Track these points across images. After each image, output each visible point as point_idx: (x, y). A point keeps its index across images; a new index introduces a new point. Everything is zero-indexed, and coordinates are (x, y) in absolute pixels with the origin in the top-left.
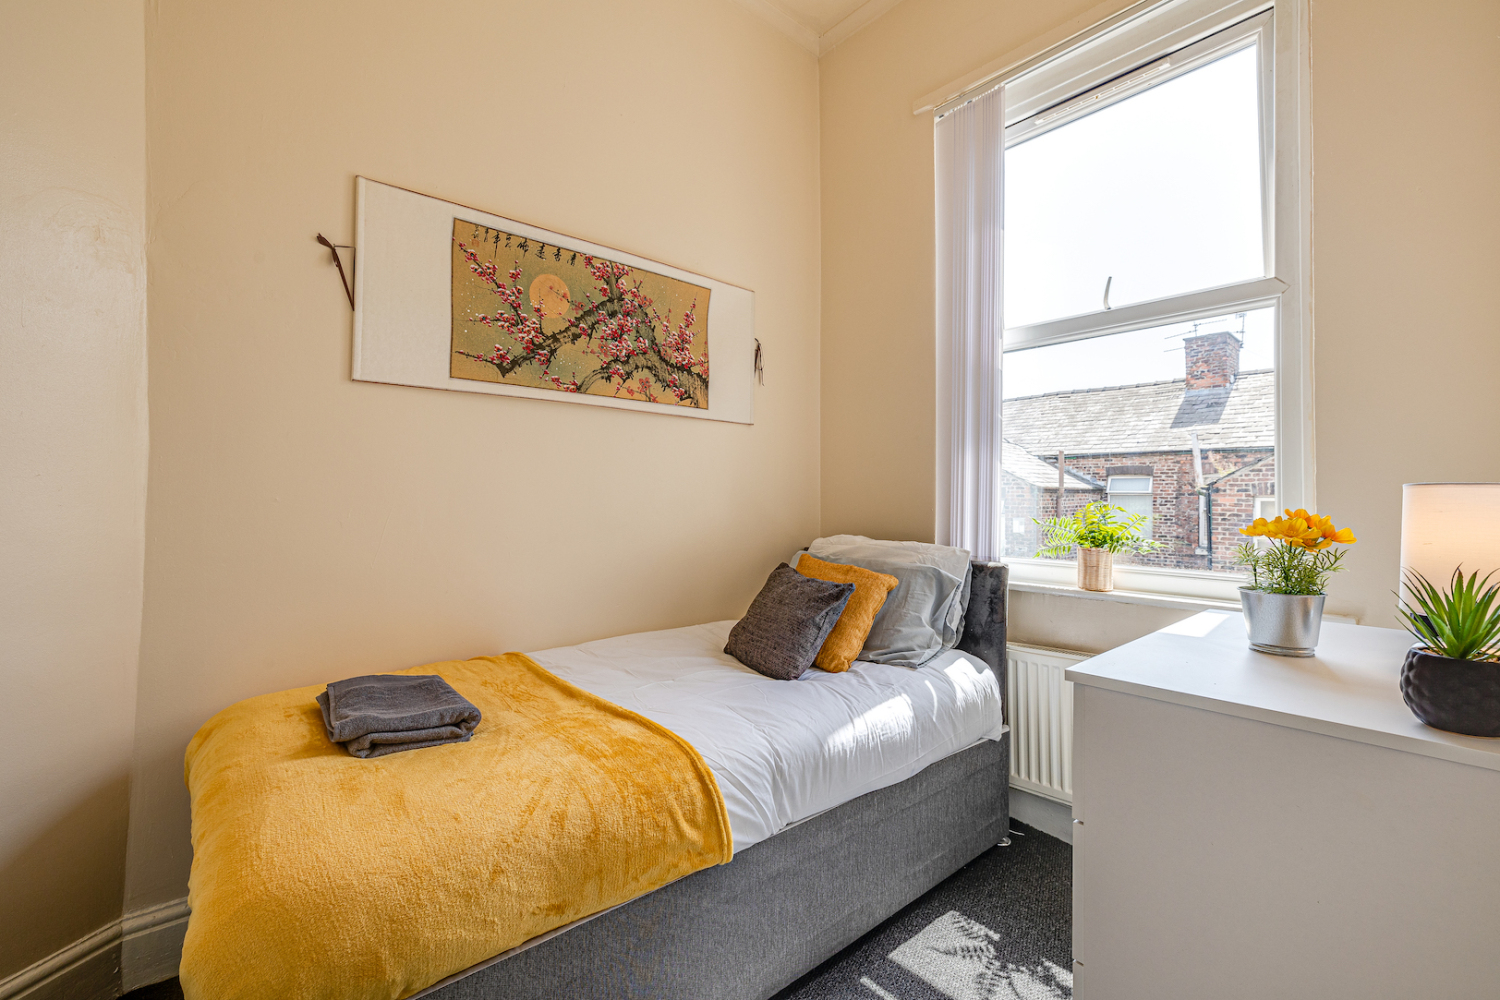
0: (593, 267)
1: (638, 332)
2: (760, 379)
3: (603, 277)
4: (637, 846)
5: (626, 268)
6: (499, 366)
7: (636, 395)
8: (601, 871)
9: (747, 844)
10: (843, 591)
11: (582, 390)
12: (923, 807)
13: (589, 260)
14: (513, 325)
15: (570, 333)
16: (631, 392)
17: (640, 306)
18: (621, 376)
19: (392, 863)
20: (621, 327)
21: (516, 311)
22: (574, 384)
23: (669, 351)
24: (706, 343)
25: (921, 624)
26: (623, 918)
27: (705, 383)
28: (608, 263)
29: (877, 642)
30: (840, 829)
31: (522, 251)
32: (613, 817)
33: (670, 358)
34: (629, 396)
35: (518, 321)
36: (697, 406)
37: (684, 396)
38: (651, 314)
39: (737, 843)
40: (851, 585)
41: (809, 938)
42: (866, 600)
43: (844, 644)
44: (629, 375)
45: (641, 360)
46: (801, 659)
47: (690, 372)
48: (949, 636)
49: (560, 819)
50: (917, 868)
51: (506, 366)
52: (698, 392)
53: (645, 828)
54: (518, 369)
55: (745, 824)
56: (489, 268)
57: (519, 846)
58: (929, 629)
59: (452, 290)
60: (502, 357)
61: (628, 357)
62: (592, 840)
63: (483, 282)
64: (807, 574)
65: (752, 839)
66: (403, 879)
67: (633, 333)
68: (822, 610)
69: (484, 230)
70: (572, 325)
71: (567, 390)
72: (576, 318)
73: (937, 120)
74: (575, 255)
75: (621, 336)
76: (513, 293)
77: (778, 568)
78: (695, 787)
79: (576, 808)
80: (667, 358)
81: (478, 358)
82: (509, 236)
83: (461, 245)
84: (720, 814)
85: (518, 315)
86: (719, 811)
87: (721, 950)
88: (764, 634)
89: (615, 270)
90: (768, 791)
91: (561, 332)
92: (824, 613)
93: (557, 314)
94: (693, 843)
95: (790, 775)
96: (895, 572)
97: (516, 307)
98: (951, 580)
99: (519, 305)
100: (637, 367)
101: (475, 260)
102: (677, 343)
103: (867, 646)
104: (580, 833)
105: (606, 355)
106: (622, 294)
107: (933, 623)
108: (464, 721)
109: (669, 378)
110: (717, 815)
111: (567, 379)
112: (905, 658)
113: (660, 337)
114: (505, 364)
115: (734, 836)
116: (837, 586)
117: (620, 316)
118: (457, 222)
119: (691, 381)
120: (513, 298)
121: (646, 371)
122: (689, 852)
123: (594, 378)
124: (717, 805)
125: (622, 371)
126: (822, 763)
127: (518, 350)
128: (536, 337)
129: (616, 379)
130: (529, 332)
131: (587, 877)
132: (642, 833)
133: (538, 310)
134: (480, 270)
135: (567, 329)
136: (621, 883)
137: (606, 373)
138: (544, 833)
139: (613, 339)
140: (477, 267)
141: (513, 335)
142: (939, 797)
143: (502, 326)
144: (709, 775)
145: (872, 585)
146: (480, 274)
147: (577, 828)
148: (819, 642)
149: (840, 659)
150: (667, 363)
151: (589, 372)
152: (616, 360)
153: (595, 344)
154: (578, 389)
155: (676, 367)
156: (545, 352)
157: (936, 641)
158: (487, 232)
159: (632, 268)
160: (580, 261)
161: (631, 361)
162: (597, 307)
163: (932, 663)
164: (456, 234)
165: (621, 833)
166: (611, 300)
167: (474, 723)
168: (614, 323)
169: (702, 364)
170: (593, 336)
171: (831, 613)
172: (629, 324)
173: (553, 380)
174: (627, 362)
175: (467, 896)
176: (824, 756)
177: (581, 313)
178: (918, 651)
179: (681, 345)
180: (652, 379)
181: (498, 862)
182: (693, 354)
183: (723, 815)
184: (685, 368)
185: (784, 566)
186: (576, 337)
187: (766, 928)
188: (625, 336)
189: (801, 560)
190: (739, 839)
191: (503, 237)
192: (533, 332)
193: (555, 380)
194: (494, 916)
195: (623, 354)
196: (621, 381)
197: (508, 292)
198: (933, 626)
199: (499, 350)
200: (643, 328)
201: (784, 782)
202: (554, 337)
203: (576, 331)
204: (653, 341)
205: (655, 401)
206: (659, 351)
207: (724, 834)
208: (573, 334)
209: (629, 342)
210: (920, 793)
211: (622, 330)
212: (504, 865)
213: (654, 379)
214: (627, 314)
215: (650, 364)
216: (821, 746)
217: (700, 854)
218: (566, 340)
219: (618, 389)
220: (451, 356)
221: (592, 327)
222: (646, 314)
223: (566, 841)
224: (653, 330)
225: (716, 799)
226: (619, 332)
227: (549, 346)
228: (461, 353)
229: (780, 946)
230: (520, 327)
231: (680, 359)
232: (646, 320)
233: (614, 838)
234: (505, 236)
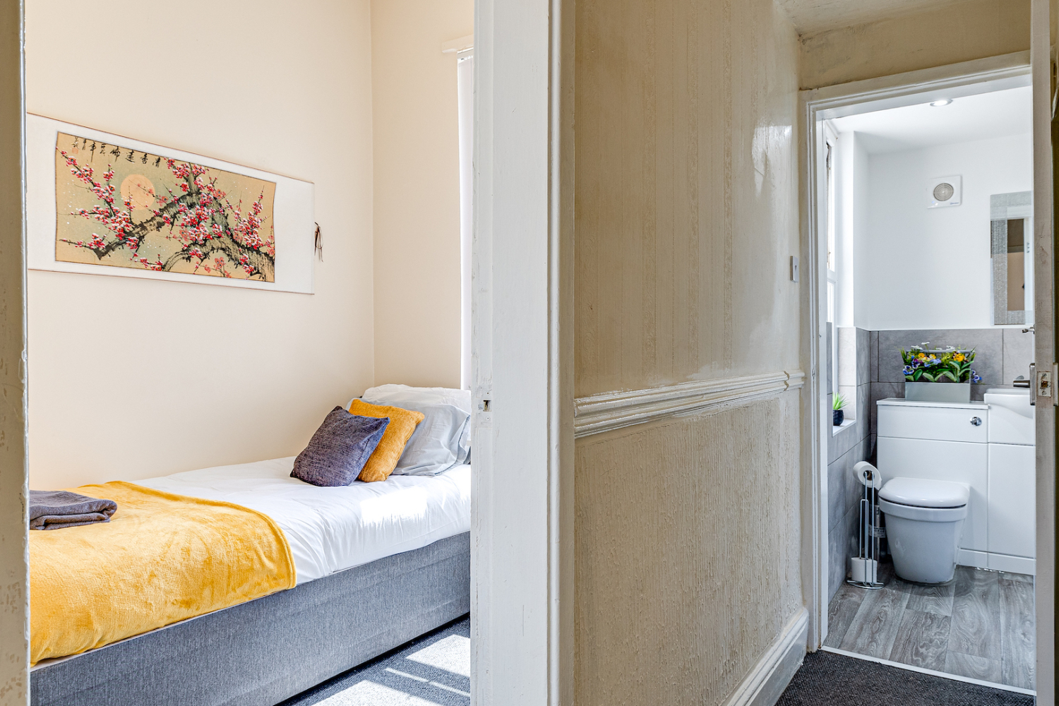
0: (174, 167)
1: (213, 219)
2: (320, 256)
3: (183, 175)
4: (235, 568)
5: (203, 168)
6: (96, 251)
7: (213, 272)
8: (213, 582)
9: (306, 578)
10: (381, 423)
11: (167, 268)
12: (435, 568)
13: (171, 163)
14: (107, 216)
15: (155, 222)
16: (207, 269)
17: (215, 198)
18: (199, 256)
19: (92, 567)
20: (199, 216)
21: (110, 205)
22: (160, 264)
23: (241, 235)
24: (272, 227)
25: (439, 446)
26: (226, 616)
27: (272, 260)
28: (188, 164)
29: (408, 461)
30: (372, 577)
31: (114, 156)
32: (220, 552)
33: (241, 241)
34: (206, 272)
35: (111, 214)
36: (264, 279)
37: (254, 272)
38: (224, 204)
39: (299, 575)
40: (387, 419)
41: (350, 646)
42: (400, 430)
43: (382, 462)
44: (206, 255)
45: (216, 243)
46: (349, 473)
47: (258, 252)
48: (461, 456)
49: (187, 551)
50: (431, 610)
51: (102, 250)
52: (266, 269)
53: (240, 558)
54: (111, 253)
55: (305, 565)
56: (86, 171)
57: (164, 563)
58: (446, 450)
59: (56, 190)
60: (99, 243)
61: (205, 240)
62: (208, 562)
63: (81, 182)
64: (356, 413)
65: (310, 576)
66: (99, 576)
67: (209, 221)
68: (364, 437)
69: (83, 140)
70: (157, 215)
71: (153, 269)
72: (160, 209)
73: (460, 61)
74: (159, 159)
75: (199, 222)
76: (107, 190)
77: (334, 410)
78: (271, 538)
79: (196, 545)
80: (239, 241)
81: (79, 244)
82: (103, 145)
83: (63, 153)
84: (287, 554)
85: (111, 208)
86: (287, 552)
87: (289, 645)
88: (321, 457)
89: (194, 170)
90: (320, 545)
91: (148, 221)
92: (366, 439)
93: (143, 208)
94: (271, 571)
95: (335, 537)
96: (424, 410)
97: (110, 201)
98: (463, 414)
99: (112, 200)
100: (213, 249)
101: (75, 165)
102: (247, 228)
103: (399, 465)
104: (200, 559)
105: (186, 239)
106: (199, 189)
107: (450, 446)
108: (106, 509)
109: (239, 257)
110: (286, 555)
111: (153, 260)
112: (427, 470)
113: (232, 223)
114: (101, 249)
115: (298, 571)
116: (377, 420)
117: (198, 207)
118: (60, 135)
119: (260, 259)
120: (107, 194)
121: (221, 252)
122: (268, 576)
123: (177, 258)
124: (286, 548)
125: (200, 253)
126: (357, 531)
127: (112, 237)
128: (127, 226)
129: (195, 259)
130: (121, 222)
131: (204, 585)
132: (238, 561)
133: (128, 204)
134: (79, 172)
135: (153, 219)
136: (225, 592)
137: (187, 254)
138: (179, 558)
139: (191, 226)
140: (76, 170)
141: (107, 225)
142: (447, 562)
143: (98, 218)
144: (280, 532)
145: (404, 419)
146: (80, 176)
147: (198, 556)
148: (363, 461)
149: (379, 473)
150: (239, 245)
151: (172, 254)
152: (195, 243)
153: (177, 230)
154: (163, 268)
155: (247, 248)
156: (135, 238)
157: (451, 458)
158: (85, 142)
159: (208, 168)
160: (163, 163)
161: (208, 244)
162: (178, 200)
163: (447, 473)
164: (59, 145)
165: (226, 560)
166: (190, 194)
167: (112, 511)
168: (193, 213)
169: (269, 245)
170: (175, 224)
171: (372, 440)
172: (206, 213)
173: (142, 261)
174: (205, 245)
175: (136, 587)
176: (359, 526)
177: (164, 205)
178: (437, 465)
179: (251, 228)
180: (226, 259)
181: (152, 571)
182: (261, 236)
183: (290, 555)
184: (254, 249)
185: (338, 408)
186: (160, 225)
187: (320, 635)
188: (202, 223)
189: (353, 404)
190: (302, 575)
191: (98, 146)
192: (124, 222)
193: (144, 261)
194: (151, 600)
195: (201, 238)
196: (200, 261)
197: (102, 190)
198: (450, 448)
199: (95, 237)
200: (217, 216)
201: (332, 541)
202: (142, 226)
203: (161, 219)
204: (226, 227)
205: (228, 276)
206: (232, 235)
207: (291, 566)
208: (158, 223)
209: (206, 227)
210: (433, 557)
211: (200, 218)
212: (156, 573)
213: (227, 258)
214: (204, 205)
215: (224, 246)
216: (358, 520)
217: (275, 579)
218: (152, 228)
219: (197, 267)
220: (56, 243)
221: (174, 217)
222: (220, 205)
223: (192, 563)
224: (226, 218)
225: (285, 545)
226: (197, 220)
227: (138, 233)
228: (64, 241)
229: (330, 649)
230: (113, 218)
231: (250, 241)
232: (221, 210)
233: (221, 563)
234: (101, 145)
